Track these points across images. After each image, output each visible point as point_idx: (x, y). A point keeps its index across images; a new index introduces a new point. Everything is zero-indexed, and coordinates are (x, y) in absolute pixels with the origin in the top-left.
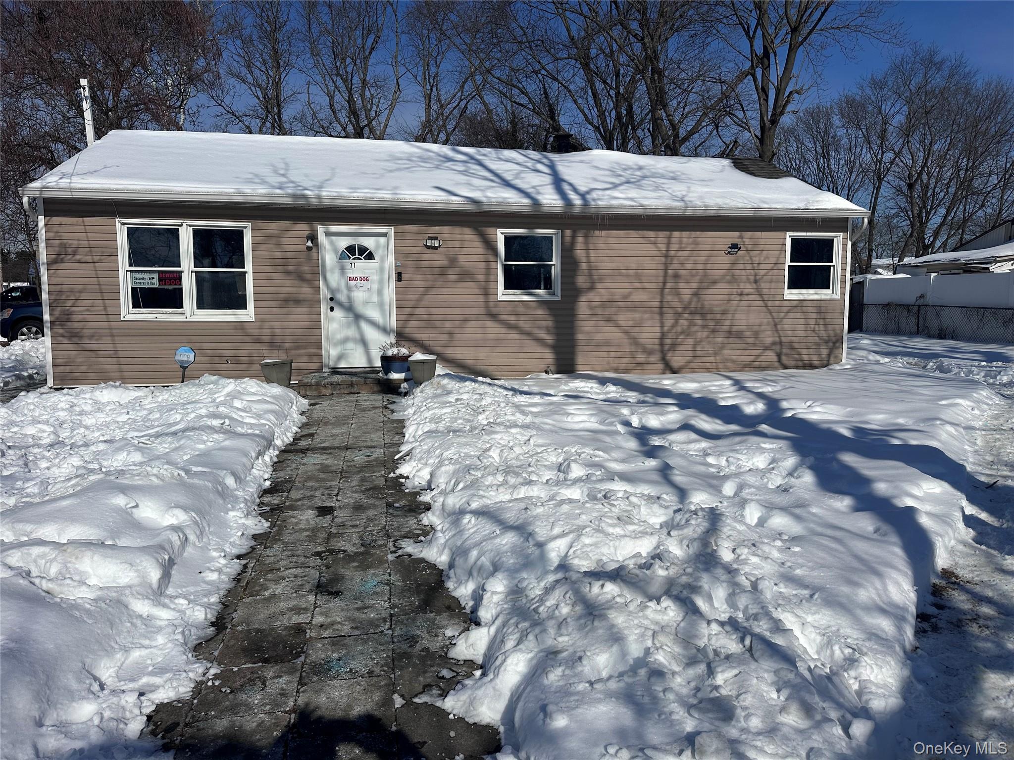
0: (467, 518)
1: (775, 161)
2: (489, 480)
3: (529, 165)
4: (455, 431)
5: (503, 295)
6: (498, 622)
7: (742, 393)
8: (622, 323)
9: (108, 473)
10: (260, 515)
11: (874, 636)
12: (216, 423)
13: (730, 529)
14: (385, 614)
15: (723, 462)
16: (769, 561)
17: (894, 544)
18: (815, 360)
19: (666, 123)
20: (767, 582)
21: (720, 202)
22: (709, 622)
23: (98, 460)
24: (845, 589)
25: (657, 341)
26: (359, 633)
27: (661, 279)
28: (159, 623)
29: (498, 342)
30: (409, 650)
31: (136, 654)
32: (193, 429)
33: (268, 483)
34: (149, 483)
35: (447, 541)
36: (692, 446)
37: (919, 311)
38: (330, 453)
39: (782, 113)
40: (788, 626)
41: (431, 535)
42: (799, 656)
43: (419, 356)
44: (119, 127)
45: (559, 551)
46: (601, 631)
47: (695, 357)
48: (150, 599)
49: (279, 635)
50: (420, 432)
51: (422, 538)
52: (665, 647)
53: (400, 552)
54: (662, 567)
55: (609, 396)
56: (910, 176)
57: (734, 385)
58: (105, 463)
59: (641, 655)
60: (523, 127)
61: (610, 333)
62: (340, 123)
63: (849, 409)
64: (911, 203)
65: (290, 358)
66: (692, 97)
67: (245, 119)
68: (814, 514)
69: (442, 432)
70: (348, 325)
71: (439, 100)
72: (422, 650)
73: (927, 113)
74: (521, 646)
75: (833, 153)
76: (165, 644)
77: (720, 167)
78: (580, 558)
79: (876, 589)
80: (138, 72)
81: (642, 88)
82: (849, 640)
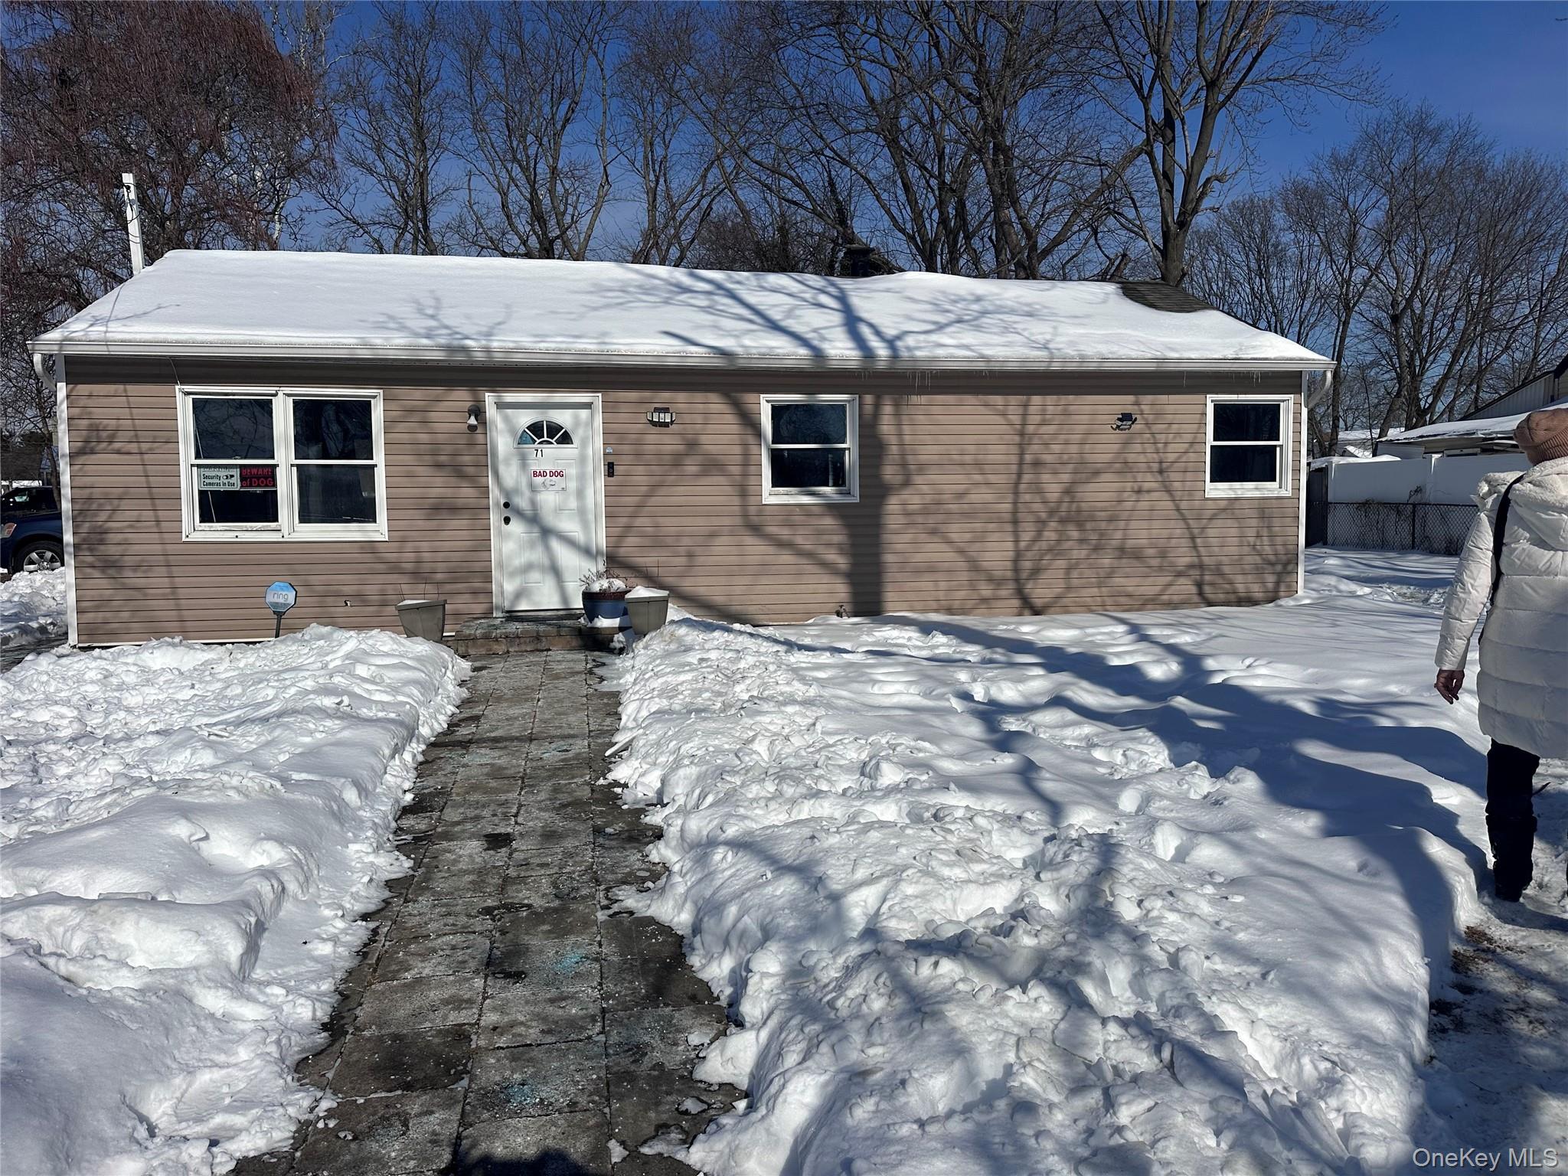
0: (719, 854)
1: (1186, 284)
2: (754, 790)
3: (807, 296)
4: (698, 711)
5: (772, 496)
6: (773, 1023)
7: (1143, 645)
8: (954, 537)
9: (161, 785)
10: (398, 848)
11: (1362, 1040)
12: (329, 702)
13: (1132, 867)
14: (593, 1009)
15: (1118, 758)
16: (1196, 919)
17: (1389, 890)
18: (1257, 592)
19: (1017, 227)
20: (1193, 955)
21: (1105, 350)
22: (1104, 1021)
23: (146, 762)
24: (1315, 964)
25: (1009, 565)
26: (553, 1039)
27: (1014, 468)
28: (241, 1026)
29: (764, 569)
30: (633, 1068)
31: (205, 1078)
32: (294, 712)
33: (409, 797)
34: (225, 800)
35: (689, 890)
36: (1069, 732)
37: (1414, 512)
38: (505, 747)
39: (1195, 211)
40: (1230, 1026)
41: (664, 879)
42: (1248, 1075)
43: (641, 592)
44: (181, 245)
45: (865, 907)
46: (934, 1039)
47: (1069, 588)
48: (226, 987)
49: (429, 1044)
50: (644, 713)
51: (650, 884)
52: (1036, 1064)
53: (616, 908)
54: (1028, 933)
55: (937, 651)
56: (1394, 304)
57: (1131, 633)
58: (157, 768)
59: (999, 1075)
60: (798, 236)
61: (935, 552)
62: (517, 233)
63: (1311, 671)
64: (1397, 345)
65: (442, 598)
66: (1057, 187)
67: (372, 228)
68: (1261, 842)
69: (678, 713)
70: (532, 545)
71: (669, 197)
72: (653, 1068)
73: (1418, 208)
74: (809, 1063)
75: (1273, 270)
76: (251, 1061)
77: (1102, 296)
78: (900, 918)
79: (1365, 963)
80: (211, 159)
81: (979, 175)
82: (1325, 1048)
